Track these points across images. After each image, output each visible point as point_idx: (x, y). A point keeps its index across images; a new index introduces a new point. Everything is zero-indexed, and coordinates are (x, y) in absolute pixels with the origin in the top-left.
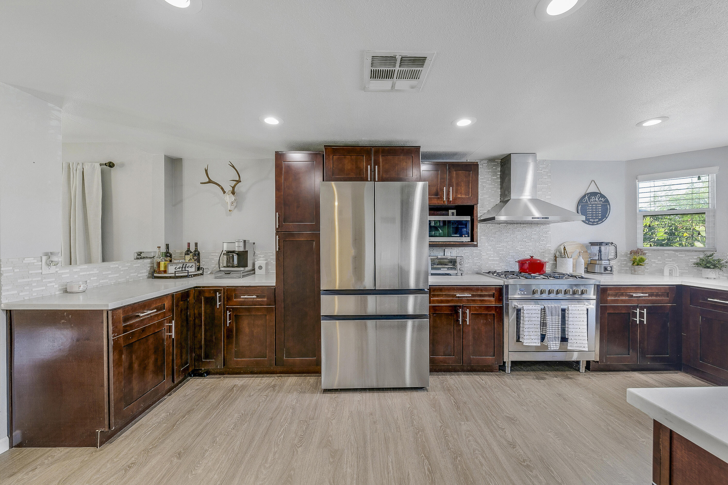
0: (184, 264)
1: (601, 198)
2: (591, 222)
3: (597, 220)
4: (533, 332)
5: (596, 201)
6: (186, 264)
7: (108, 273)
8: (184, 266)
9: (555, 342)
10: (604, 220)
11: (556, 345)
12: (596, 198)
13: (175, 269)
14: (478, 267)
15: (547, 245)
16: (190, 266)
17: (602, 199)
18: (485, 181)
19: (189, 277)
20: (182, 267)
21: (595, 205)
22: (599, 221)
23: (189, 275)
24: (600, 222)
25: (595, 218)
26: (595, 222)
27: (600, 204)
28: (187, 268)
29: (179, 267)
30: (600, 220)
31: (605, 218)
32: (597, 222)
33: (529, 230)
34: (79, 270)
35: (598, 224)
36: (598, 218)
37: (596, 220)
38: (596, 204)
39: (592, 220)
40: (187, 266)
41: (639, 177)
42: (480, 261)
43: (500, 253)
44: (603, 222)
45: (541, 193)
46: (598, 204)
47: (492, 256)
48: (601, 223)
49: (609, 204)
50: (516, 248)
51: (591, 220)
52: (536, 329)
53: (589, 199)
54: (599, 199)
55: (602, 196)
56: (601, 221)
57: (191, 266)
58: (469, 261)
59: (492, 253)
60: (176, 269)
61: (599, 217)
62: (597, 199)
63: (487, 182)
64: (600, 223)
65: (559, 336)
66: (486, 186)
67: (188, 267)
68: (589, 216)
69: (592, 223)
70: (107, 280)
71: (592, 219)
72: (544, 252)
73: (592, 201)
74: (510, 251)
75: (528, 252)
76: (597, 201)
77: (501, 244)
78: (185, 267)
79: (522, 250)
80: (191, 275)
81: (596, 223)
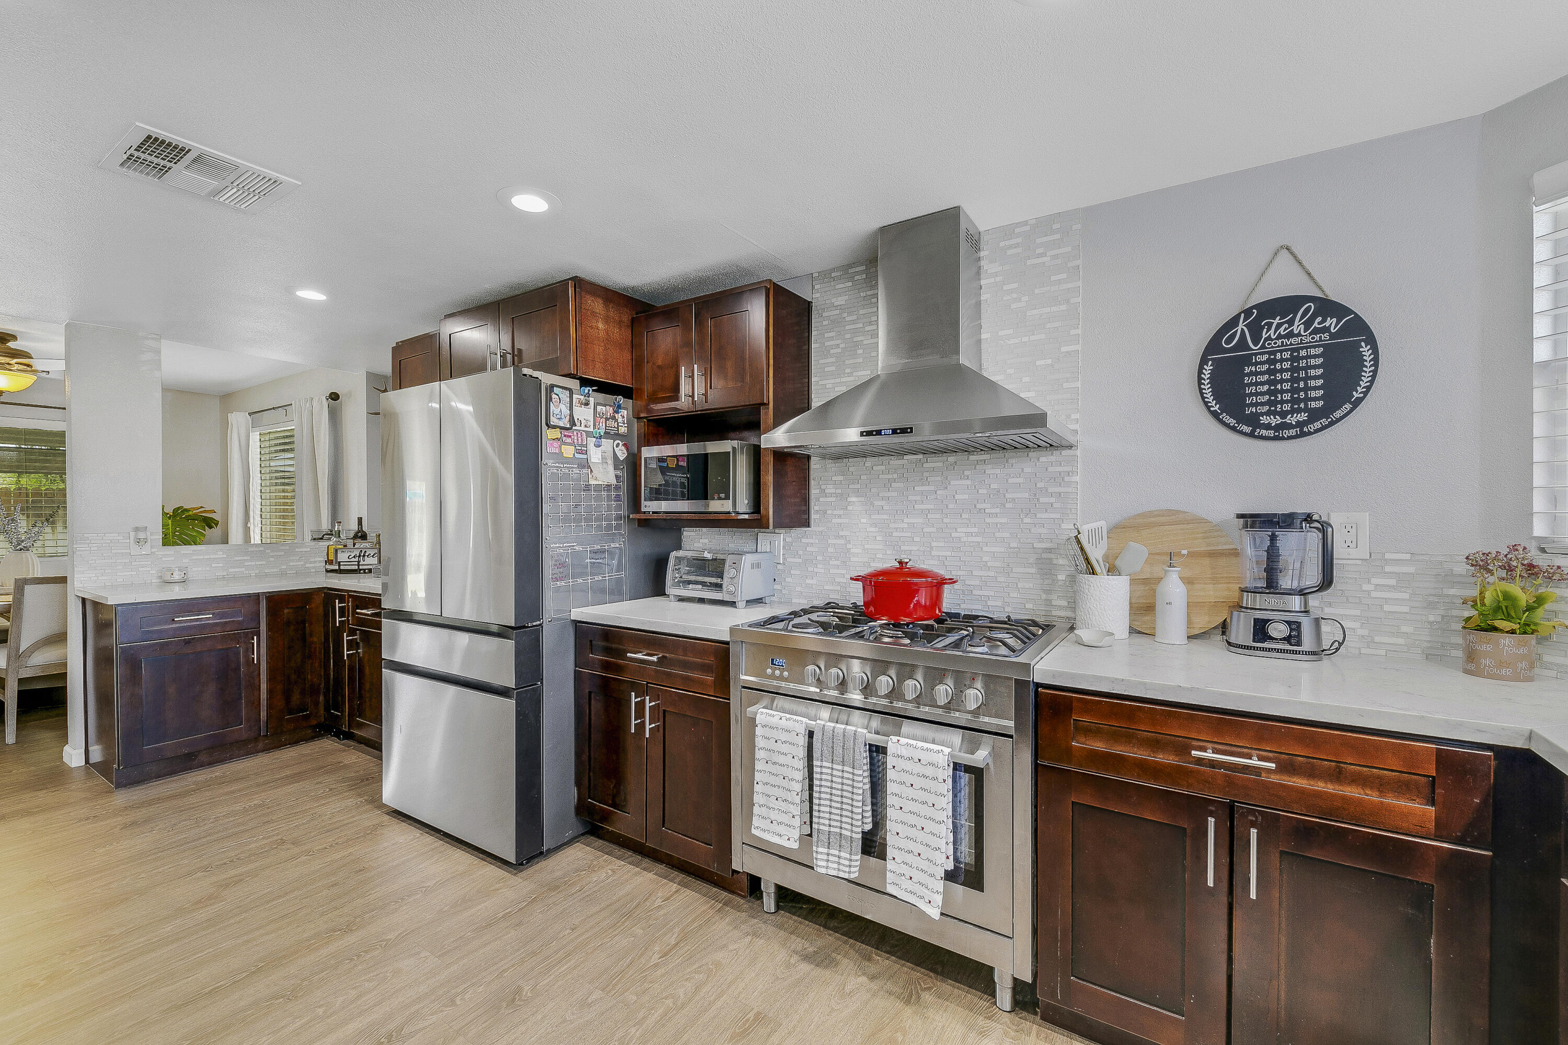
0: (361, 551)
1: (1319, 319)
2: (1268, 427)
3: (1303, 417)
4: (777, 799)
5: (1291, 335)
6: (366, 552)
7: (245, 558)
8: (362, 555)
9: (836, 853)
10: (1338, 414)
11: (839, 863)
12: (1291, 323)
13: (348, 558)
14: (839, 588)
15: (1062, 525)
16: (372, 555)
17: (1327, 324)
18: (861, 325)
19: (360, 573)
20: (359, 556)
21: (1286, 355)
22: (1311, 420)
23: (361, 570)
24: (1317, 425)
25: (1287, 407)
26: (1289, 426)
27: (1314, 347)
28: (366, 557)
29: (355, 556)
30: (1314, 415)
31: (1348, 406)
32: (1300, 424)
33: (998, 471)
34: (191, 552)
35: (1303, 434)
36: (1306, 410)
37: (1292, 419)
38: (1293, 350)
39: (1275, 421)
40: (367, 554)
41: (1541, 179)
42: (844, 572)
43: (903, 548)
44: (1332, 424)
45: (1043, 336)
46: (1306, 348)
47: (880, 556)
48: (1324, 428)
49: (1372, 341)
50: (954, 535)
51: (1264, 420)
52: (787, 793)
53: (1256, 330)
54: (1308, 325)
55: (1327, 307)
56: (1324, 421)
57: (374, 555)
58: (816, 570)
59: (881, 547)
60: (350, 558)
61: (1313, 405)
62: (1298, 327)
63: (867, 328)
64: (1317, 431)
65: (854, 835)
66: (865, 342)
67: (368, 556)
68: (1256, 404)
69: (1271, 433)
70: (244, 569)
71: (1275, 413)
72: (1049, 550)
73: (1274, 337)
74: (934, 544)
75: (993, 549)
76: (1299, 335)
77: (906, 520)
78: (364, 556)
79: (971, 539)
80: (364, 570)
81: (1293, 432)
